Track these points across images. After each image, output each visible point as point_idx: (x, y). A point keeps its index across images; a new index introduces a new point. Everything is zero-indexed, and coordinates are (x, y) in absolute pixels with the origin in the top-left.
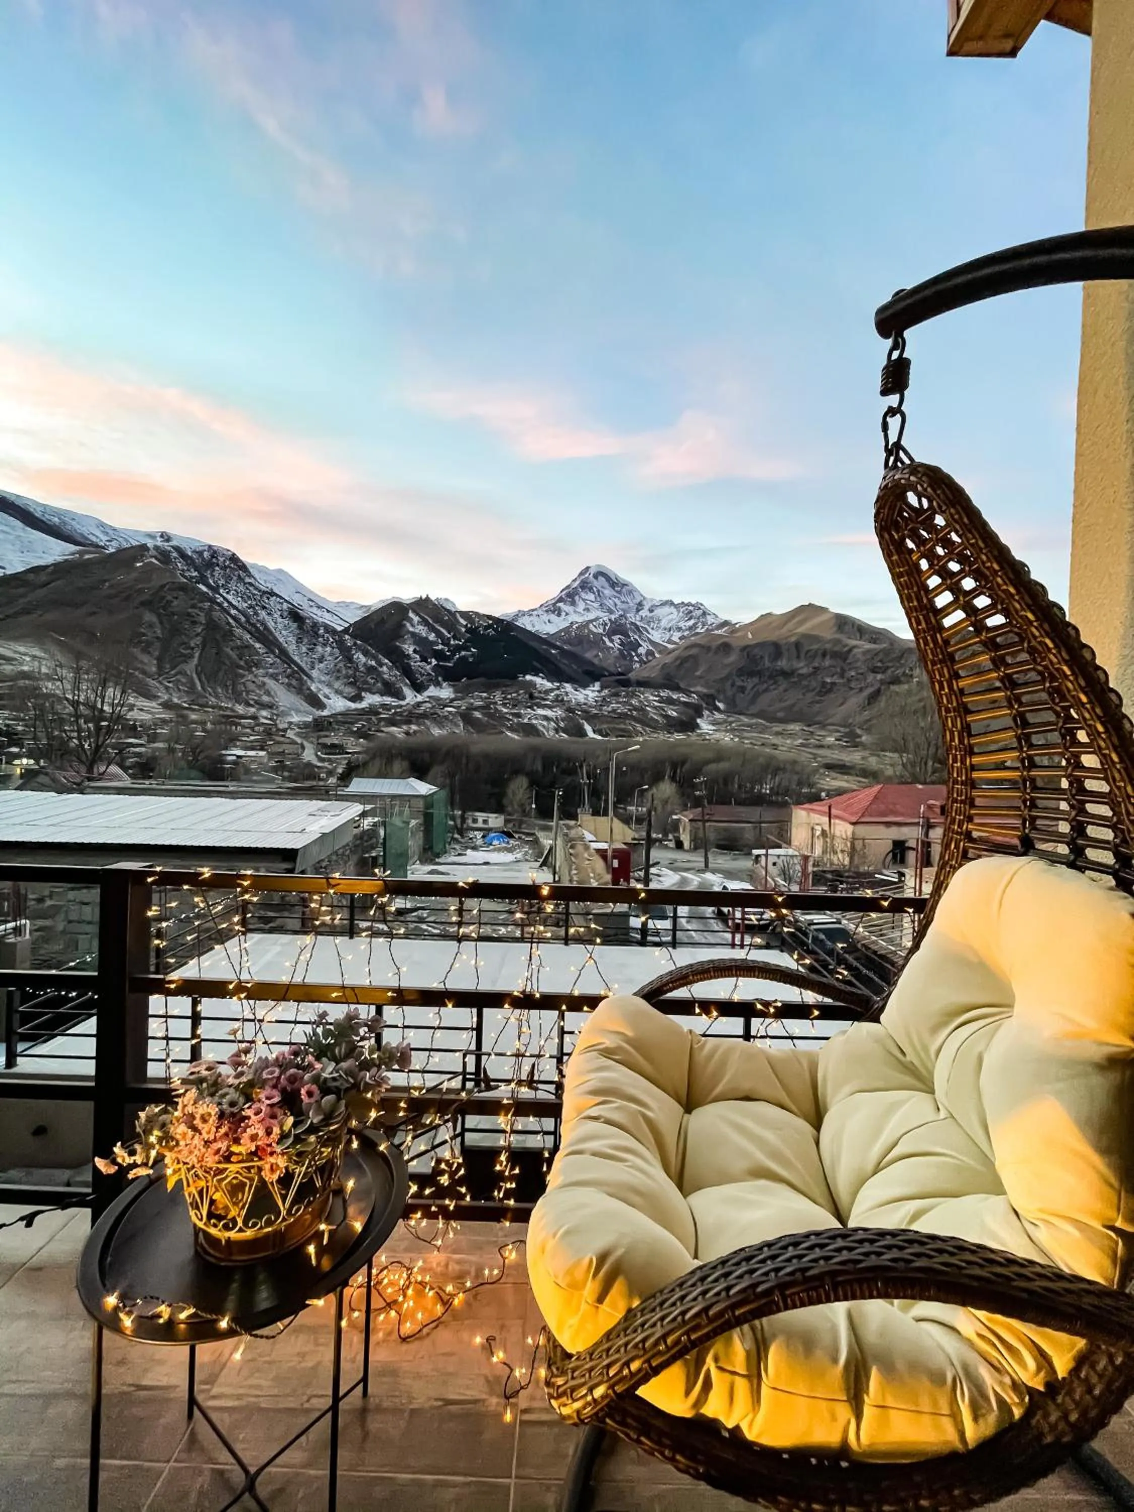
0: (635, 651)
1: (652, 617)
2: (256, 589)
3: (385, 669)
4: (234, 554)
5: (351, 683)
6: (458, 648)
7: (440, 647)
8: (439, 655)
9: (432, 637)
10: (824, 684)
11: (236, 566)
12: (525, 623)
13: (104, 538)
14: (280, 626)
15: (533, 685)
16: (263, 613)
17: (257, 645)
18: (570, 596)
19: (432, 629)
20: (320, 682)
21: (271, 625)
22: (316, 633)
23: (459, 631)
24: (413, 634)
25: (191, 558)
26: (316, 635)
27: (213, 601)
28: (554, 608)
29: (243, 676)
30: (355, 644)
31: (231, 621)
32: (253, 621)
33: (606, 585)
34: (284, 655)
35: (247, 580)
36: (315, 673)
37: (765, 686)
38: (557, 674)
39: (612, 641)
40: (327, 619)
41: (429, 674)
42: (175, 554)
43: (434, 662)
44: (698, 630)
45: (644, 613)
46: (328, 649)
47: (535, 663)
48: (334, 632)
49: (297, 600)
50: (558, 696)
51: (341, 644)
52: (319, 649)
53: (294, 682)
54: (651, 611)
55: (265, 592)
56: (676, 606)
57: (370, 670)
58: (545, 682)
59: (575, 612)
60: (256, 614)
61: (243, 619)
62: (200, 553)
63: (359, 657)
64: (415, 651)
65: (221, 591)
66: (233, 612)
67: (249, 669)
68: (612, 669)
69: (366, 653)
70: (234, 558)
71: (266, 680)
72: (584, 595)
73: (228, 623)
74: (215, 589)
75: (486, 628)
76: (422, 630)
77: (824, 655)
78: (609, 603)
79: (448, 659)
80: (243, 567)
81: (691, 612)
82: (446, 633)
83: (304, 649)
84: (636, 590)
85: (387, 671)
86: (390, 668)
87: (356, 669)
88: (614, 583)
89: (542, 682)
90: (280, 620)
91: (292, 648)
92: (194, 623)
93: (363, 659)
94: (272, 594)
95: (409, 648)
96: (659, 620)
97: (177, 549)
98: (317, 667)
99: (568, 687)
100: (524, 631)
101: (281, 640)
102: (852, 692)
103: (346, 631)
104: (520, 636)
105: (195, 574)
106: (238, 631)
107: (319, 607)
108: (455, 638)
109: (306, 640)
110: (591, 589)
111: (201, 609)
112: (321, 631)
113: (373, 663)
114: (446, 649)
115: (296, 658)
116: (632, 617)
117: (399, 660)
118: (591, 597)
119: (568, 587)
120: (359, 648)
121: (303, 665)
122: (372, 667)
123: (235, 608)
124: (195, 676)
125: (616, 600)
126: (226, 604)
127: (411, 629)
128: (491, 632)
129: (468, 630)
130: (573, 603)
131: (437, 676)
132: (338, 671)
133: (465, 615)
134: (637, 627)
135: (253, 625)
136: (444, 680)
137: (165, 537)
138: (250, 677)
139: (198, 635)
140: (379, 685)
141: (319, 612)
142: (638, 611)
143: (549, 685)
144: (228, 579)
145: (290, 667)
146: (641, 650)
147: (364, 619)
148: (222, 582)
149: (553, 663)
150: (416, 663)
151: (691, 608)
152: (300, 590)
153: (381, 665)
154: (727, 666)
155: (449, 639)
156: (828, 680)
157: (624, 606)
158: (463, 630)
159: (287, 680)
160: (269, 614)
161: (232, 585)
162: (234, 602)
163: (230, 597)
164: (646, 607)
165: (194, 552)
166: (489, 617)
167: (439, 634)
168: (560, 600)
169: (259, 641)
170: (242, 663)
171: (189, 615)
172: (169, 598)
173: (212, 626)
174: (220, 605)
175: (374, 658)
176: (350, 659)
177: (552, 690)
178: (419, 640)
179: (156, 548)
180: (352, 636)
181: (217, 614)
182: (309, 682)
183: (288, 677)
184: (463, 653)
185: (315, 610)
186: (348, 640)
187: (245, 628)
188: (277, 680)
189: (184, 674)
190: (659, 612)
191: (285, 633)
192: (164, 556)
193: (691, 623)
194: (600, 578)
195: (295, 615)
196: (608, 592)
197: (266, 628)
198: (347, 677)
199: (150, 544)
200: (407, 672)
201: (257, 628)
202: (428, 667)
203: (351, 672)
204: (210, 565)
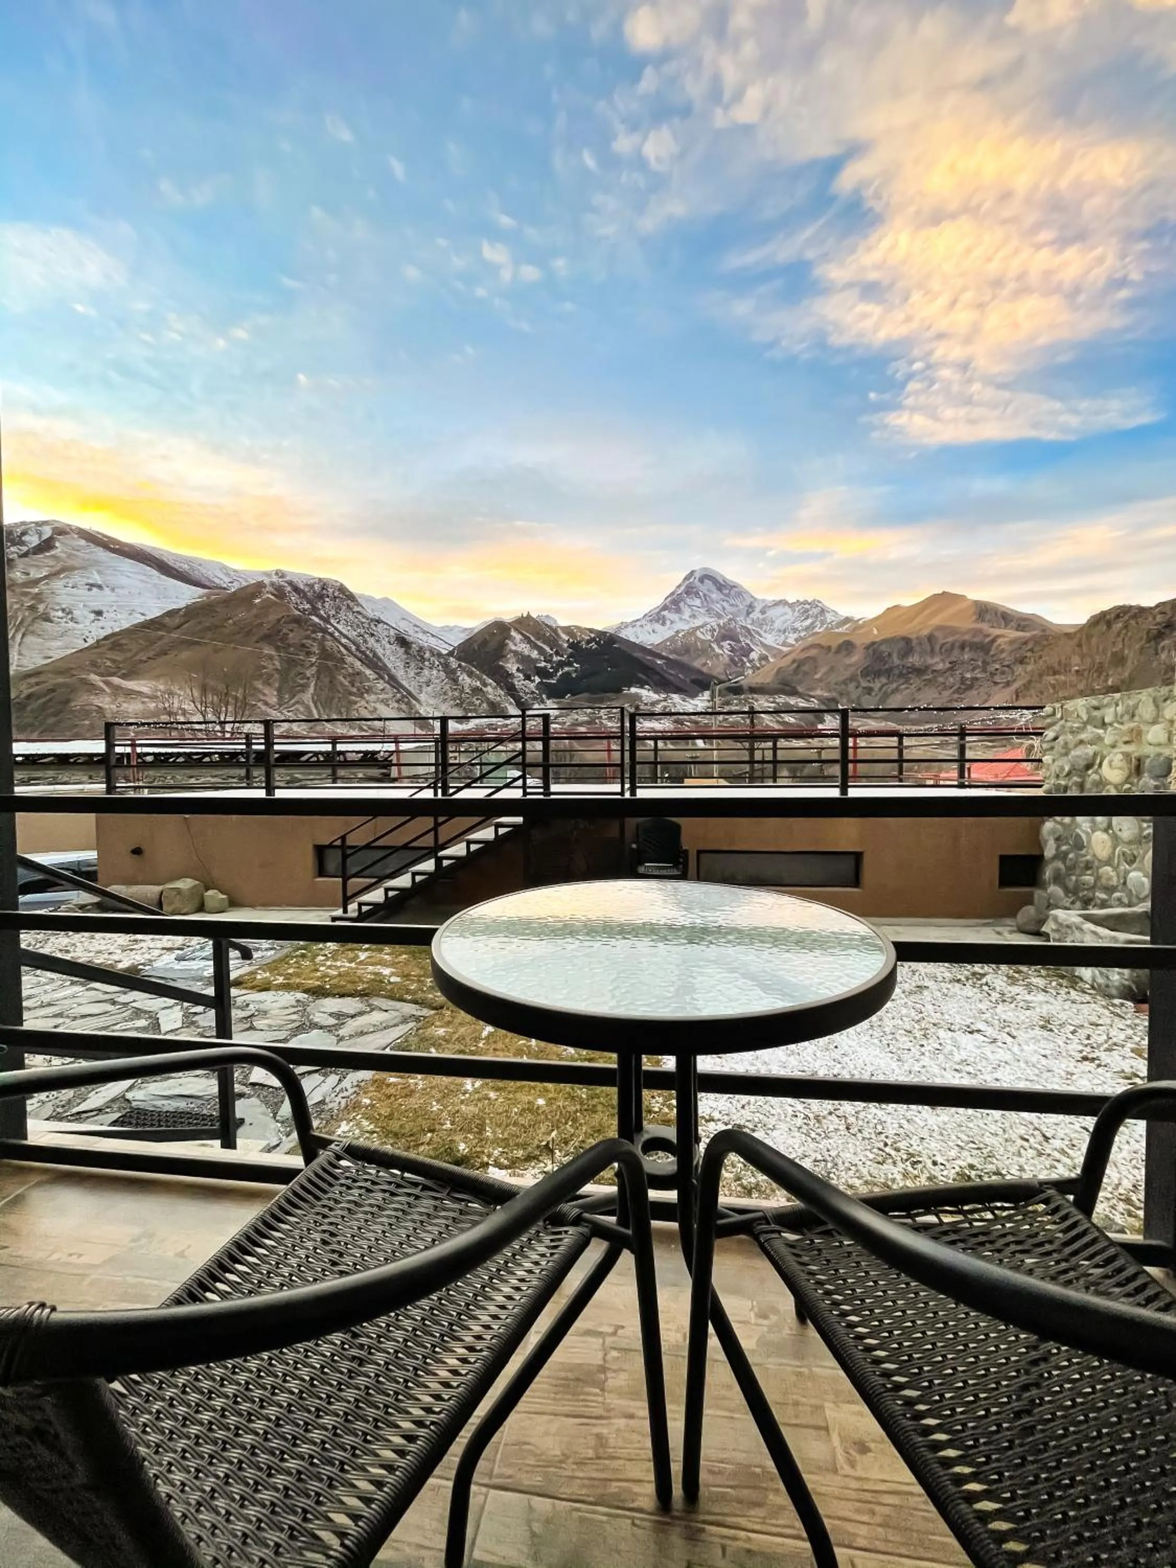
0: (747, 656)
1: (764, 619)
2: (364, 617)
3: (489, 689)
4: (342, 585)
5: (457, 705)
6: (561, 664)
7: (543, 664)
8: (542, 673)
9: (535, 654)
10: (963, 680)
11: (345, 596)
12: (629, 635)
13: (227, 580)
14: (388, 652)
15: (638, 697)
16: (371, 641)
17: (368, 672)
18: (674, 603)
19: (536, 647)
20: (428, 705)
21: (380, 652)
22: (422, 657)
23: (561, 646)
24: (516, 653)
25: (303, 591)
26: (423, 659)
27: (325, 631)
28: (657, 617)
29: (356, 703)
30: (460, 666)
31: (342, 649)
32: (363, 649)
33: (713, 588)
34: (393, 681)
35: (356, 609)
36: (422, 697)
37: (894, 685)
38: (664, 684)
39: (721, 647)
40: (433, 642)
41: (533, 693)
42: (289, 589)
43: (537, 679)
44: (817, 630)
45: (756, 615)
46: (435, 672)
47: (640, 675)
48: (439, 655)
49: (403, 626)
50: (665, 707)
51: (446, 666)
52: (426, 672)
53: (404, 707)
54: (763, 612)
55: (372, 620)
56: (791, 606)
57: (476, 691)
58: (651, 694)
59: (681, 619)
60: (365, 641)
61: (354, 648)
62: (311, 586)
63: (465, 680)
64: (518, 670)
65: (332, 621)
66: (344, 641)
67: (361, 696)
68: (723, 677)
69: (470, 674)
70: (342, 589)
71: (378, 705)
72: (688, 601)
73: (339, 652)
74: (326, 620)
75: (588, 642)
76: (524, 648)
77: (962, 647)
78: (717, 607)
79: (550, 676)
80: (351, 597)
81: (807, 611)
82: (548, 649)
83: (412, 674)
84: (747, 592)
85: (493, 691)
86: (495, 688)
87: (462, 691)
88: (722, 586)
89: (647, 694)
90: (388, 646)
91: (400, 674)
92: (308, 654)
93: (468, 680)
94: (379, 621)
95: (512, 667)
96: (773, 622)
97: (290, 583)
98: (424, 690)
99: (676, 697)
100: (628, 642)
101: (390, 665)
102: (997, 688)
103: (451, 654)
104: (623, 648)
105: (307, 606)
106: (350, 659)
107: (425, 632)
108: (557, 653)
109: (413, 665)
110: (697, 594)
111: (314, 640)
112: (427, 655)
113: (478, 684)
114: (549, 666)
115: (404, 683)
116: (742, 621)
117: (504, 680)
118: (697, 602)
119: (672, 594)
120: (463, 670)
121: (411, 689)
122: (478, 688)
123: (346, 637)
124: (312, 705)
125: (725, 604)
126: (337, 634)
127: (513, 648)
128: (593, 645)
129: (571, 646)
130: (678, 610)
131: (540, 695)
132: (445, 693)
133: (568, 630)
134: (748, 630)
135: (363, 653)
136: (548, 698)
137: (280, 574)
138: (363, 703)
139: (312, 665)
140: (485, 705)
141: (424, 637)
142: (748, 614)
143: (655, 697)
144: (338, 609)
145: (399, 692)
146: (754, 655)
147: (467, 641)
148: (332, 612)
149: (658, 673)
150: (519, 681)
151: (807, 606)
152: (405, 616)
153: (485, 685)
154: (850, 665)
155: (551, 655)
156: (968, 675)
157: (733, 609)
158: (566, 645)
159: (396, 705)
160: (377, 641)
161: (342, 615)
162: (344, 631)
163: (340, 627)
164: (758, 609)
165: (307, 585)
166: (591, 631)
167: (541, 651)
168: (665, 608)
169: (369, 667)
170: (354, 690)
171: (303, 645)
172: (285, 631)
173: (325, 654)
174: (331, 635)
175: (479, 678)
176: (455, 681)
177: (658, 702)
178: (523, 659)
179: (272, 584)
180: (459, 659)
181: (329, 643)
182: (418, 706)
183: (398, 701)
184: (566, 669)
185: (420, 635)
186: (452, 660)
187: (355, 656)
188: (388, 705)
189: (302, 703)
190: (771, 613)
191: (392, 657)
192: (280, 592)
193: (809, 621)
194: (706, 581)
195: (403, 642)
196: (715, 595)
197: (375, 655)
198: (455, 699)
199: (267, 581)
200: (511, 690)
201: (367, 656)
202: (532, 686)
203: (457, 694)
204: (321, 597)
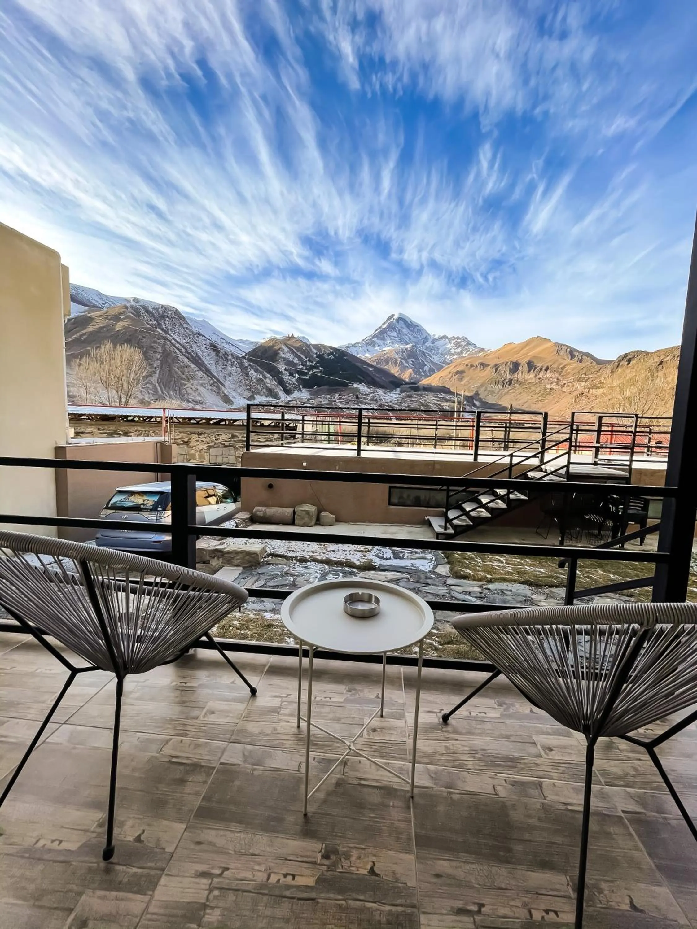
0: (422, 369)
1: (433, 347)
2: (191, 331)
3: (268, 380)
4: (177, 310)
5: (248, 389)
6: (312, 368)
7: (301, 367)
8: (300, 372)
9: (296, 360)
10: (545, 389)
11: (178, 317)
12: (352, 351)
13: (101, 302)
14: (205, 354)
15: (357, 390)
16: (195, 346)
17: (193, 366)
18: (381, 334)
19: (296, 356)
20: (230, 388)
21: (200, 353)
22: (226, 358)
23: (312, 356)
24: (284, 359)
25: (152, 313)
26: (227, 360)
27: (165, 338)
28: (370, 343)
29: (185, 385)
30: (250, 365)
31: (177, 351)
32: (190, 351)
33: (404, 326)
34: (208, 372)
35: (185, 326)
36: (226, 383)
37: (506, 390)
38: (373, 383)
39: (407, 362)
40: (232, 348)
41: (294, 384)
42: (143, 311)
43: (297, 376)
44: (464, 355)
45: (428, 344)
46: (234, 368)
47: (359, 377)
48: (237, 358)
49: (214, 338)
50: (374, 397)
51: (241, 365)
52: (229, 368)
53: (215, 388)
54: (433, 342)
55: (195, 334)
56: (450, 339)
57: (259, 381)
58: (366, 388)
59: (384, 344)
60: (191, 347)
61: (183, 350)
62: (157, 310)
63: (252, 373)
64: (286, 370)
65: (170, 332)
66: (177, 345)
67: (188, 380)
68: (407, 380)
69: (256, 371)
70: (177, 312)
71: (198, 387)
72: (389, 333)
73: (175, 352)
74: (166, 332)
75: (329, 355)
76: (290, 356)
77: (547, 369)
78: (406, 338)
79: (306, 374)
80: (182, 318)
81: (459, 343)
82: (304, 358)
83: (220, 369)
84: (424, 330)
85: (270, 382)
86: (271, 380)
87: (251, 381)
88: (411, 326)
89: (362, 388)
90: (205, 350)
91: (212, 368)
92: (155, 352)
93: (255, 374)
94: (200, 334)
95: (282, 367)
96: (438, 349)
97: (144, 307)
98: (227, 379)
99: (380, 391)
100: (352, 356)
101: (206, 362)
102: (564, 395)
103: (244, 357)
104: (350, 360)
105: (155, 322)
106: (181, 357)
107: (227, 343)
108: (309, 361)
109: (220, 363)
110: (394, 329)
111: (159, 344)
112: (230, 357)
113: (261, 377)
114: (304, 368)
115: (215, 374)
116: (420, 347)
117: (276, 374)
118: (395, 334)
119: (380, 328)
120: (252, 367)
121: (219, 378)
122: (261, 379)
123: (178, 343)
124: (157, 384)
125: (411, 336)
126: (173, 341)
127: (283, 356)
128: (332, 357)
129: (318, 356)
130: (383, 339)
131: (299, 385)
132: (241, 382)
133: (316, 347)
134: (424, 353)
135: (190, 354)
136: (304, 387)
137: (136, 300)
138: (189, 385)
139: (158, 360)
140: (265, 390)
141: (227, 346)
142: (424, 343)
143: (368, 390)
144: (174, 325)
145: (212, 379)
146: (426, 368)
147: (254, 350)
148: (170, 327)
149: (370, 376)
150: (286, 376)
151: (459, 341)
152: (215, 332)
153: (265, 378)
154: (483, 377)
155: (306, 362)
156: (548, 386)
157: (415, 340)
158: (315, 356)
159: (210, 387)
160: (198, 347)
161: (177, 329)
162: (178, 339)
163: (175, 337)
164: (430, 340)
165: (154, 309)
166: (331, 348)
167: (300, 359)
168: (374, 336)
169: (194, 364)
170: (184, 377)
171: (152, 347)
172: (140, 337)
173: (166, 354)
174: (170, 341)
175: (261, 373)
176: (247, 375)
177: (369, 393)
178: (288, 363)
179: (132, 307)
180: (249, 360)
181: (168, 346)
182: (223, 388)
183: (211, 385)
184: (315, 370)
185: (225, 345)
186: (246, 363)
187: (185, 356)
188: (205, 387)
189: (151, 383)
190: (437, 343)
191: (208, 359)
192: (137, 312)
193: (459, 349)
194: (400, 321)
195: (214, 348)
196: (405, 331)
197: (197, 355)
198: (246, 386)
199: (128, 305)
200: (281, 383)
201: (192, 356)
202: (294, 380)
203: (248, 382)
204: (163, 317)
